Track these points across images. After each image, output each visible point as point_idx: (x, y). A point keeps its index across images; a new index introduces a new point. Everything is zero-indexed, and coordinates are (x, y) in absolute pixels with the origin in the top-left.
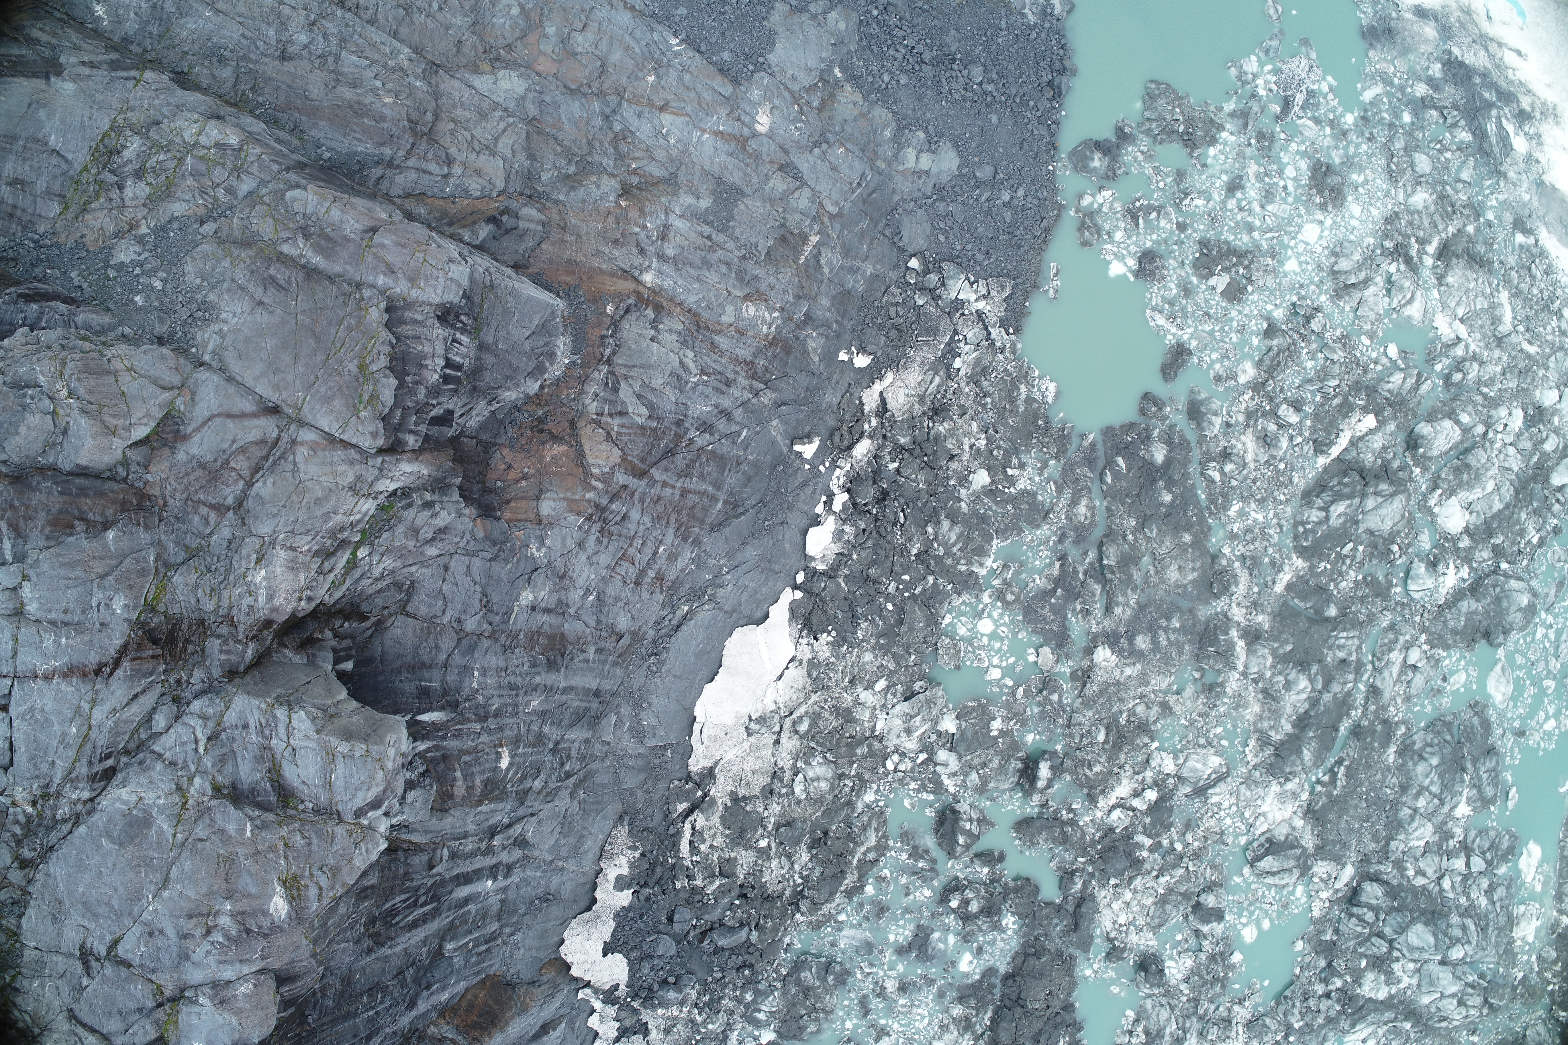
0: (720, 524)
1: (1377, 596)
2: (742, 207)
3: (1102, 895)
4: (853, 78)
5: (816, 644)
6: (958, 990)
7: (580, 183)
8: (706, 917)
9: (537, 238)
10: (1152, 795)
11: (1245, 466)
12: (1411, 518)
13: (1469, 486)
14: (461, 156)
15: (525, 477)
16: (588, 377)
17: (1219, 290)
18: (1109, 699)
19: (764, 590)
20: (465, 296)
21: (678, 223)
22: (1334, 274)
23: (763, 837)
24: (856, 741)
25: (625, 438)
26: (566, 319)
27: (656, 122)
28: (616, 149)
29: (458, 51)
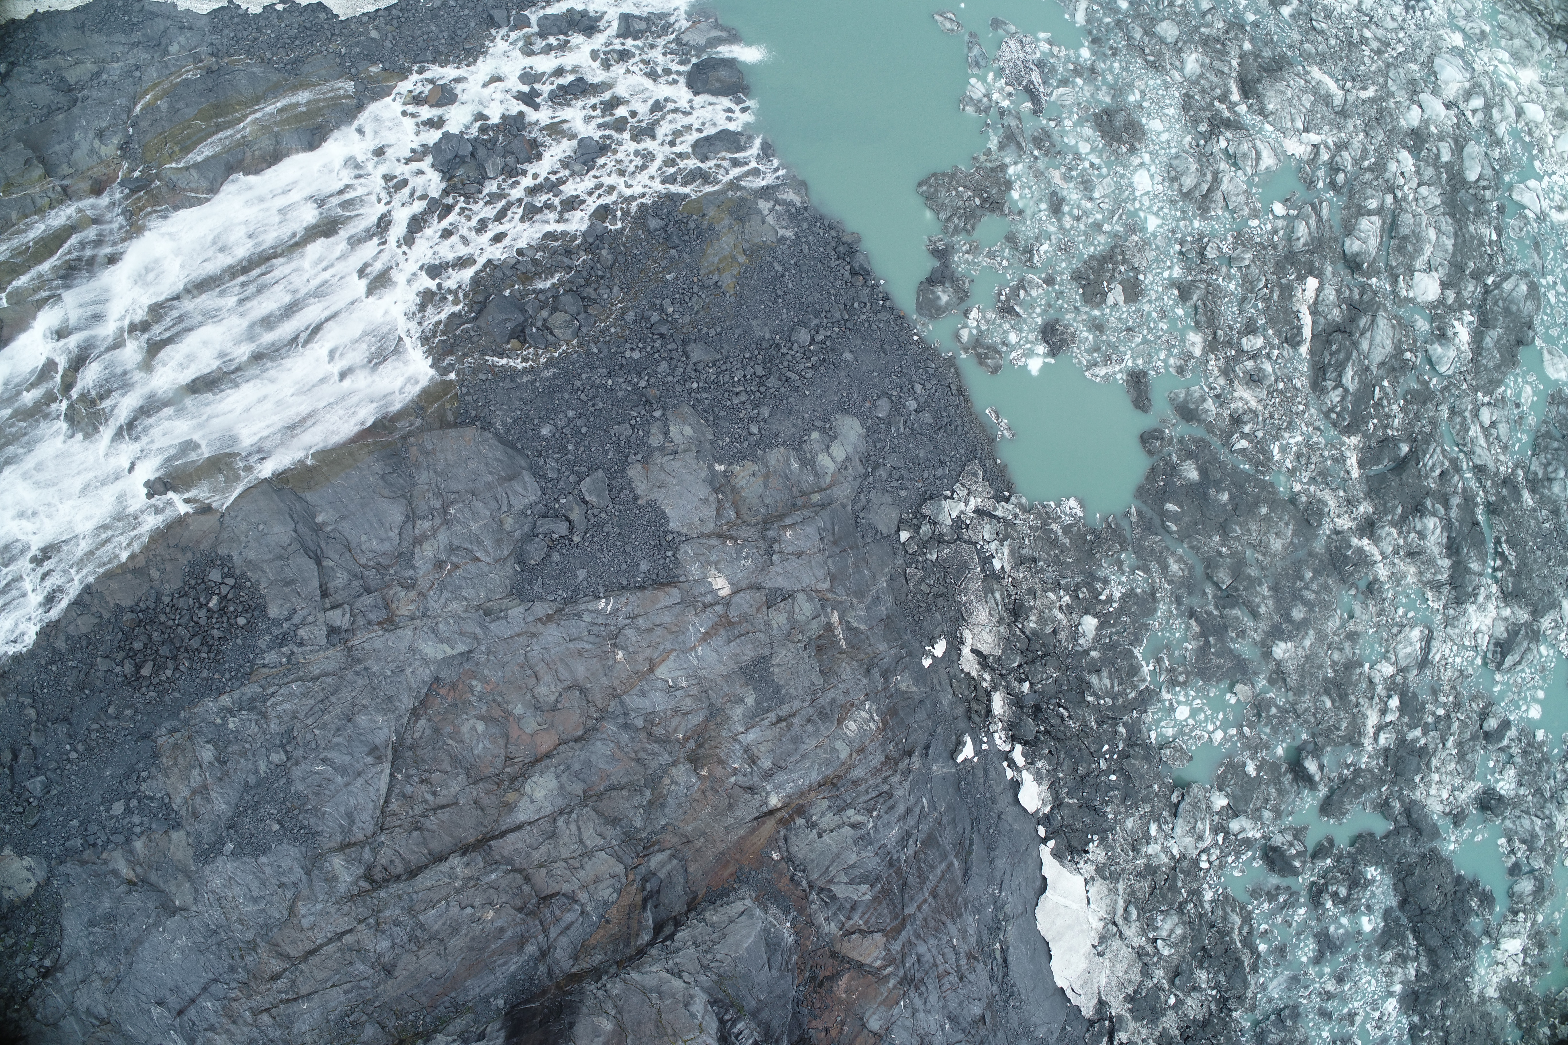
0: (966, 871)
1: (1424, 403)
2: (776, 670)
4: (731, 458)
5: (1090, 856)
7: (663, 796)
9: (681, 871)
10: (1394, 702)
11: (1255, 413)
12: (1399, 321)
13: (1419, 251)
14: (575, 884)
15: (843, 1024)
16: (810, 916)
17: (1121, 303)
18: (1311, 675)
19: (1030, 871)
20: (712, 1004)
21: (751, 737)
22: (1187, 196)
23: (1167, 997)
24: (1172, 878)
25: (873, 921)
26: (756, 900)
27: (659, 684)
28: (658, 740)
29: (482, 809)
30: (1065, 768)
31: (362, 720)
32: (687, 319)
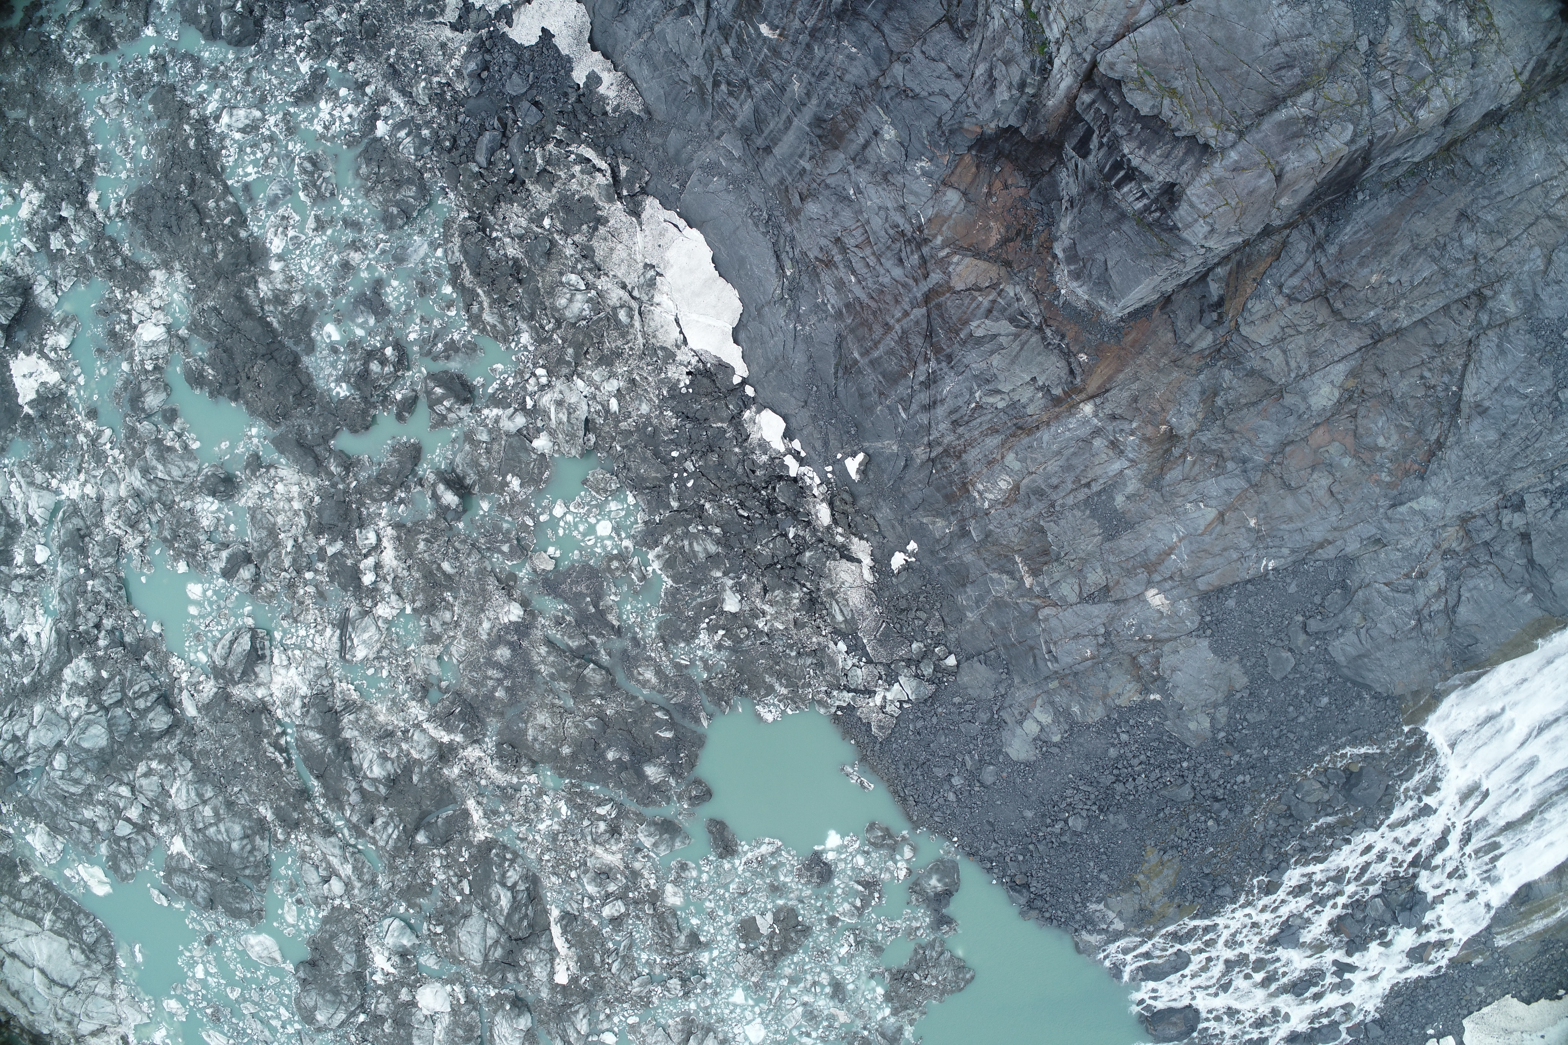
0: (840, 347)
1: (409, 887)
2: (1096, 531)
3: (311, 484)
4: (1142, 707)
5: (685, 370)
6: (313, 311)
7: (1204, 401)
8: (517, 136)
9: (1180, 333)
10: (368, 579)
11: (595, 842)
12: (456, 961)
13: (450, 1032)
14: (1288, 312)
15: (989, 195)
16: (1039, 302)
17: (758, 917)
18: (474, 593)
19: (759, 351)
20: (1175, 227)
21: (1117, 465)
23: (552, 225)
24: (581, 354)
25: (966, 302)
26: (1099, 313)
27: (1213, 502)
28: (1213, 452)
29: (1378, 369)
30: (734, 458)
31: (1492, 436)
32: (1192, 818)
